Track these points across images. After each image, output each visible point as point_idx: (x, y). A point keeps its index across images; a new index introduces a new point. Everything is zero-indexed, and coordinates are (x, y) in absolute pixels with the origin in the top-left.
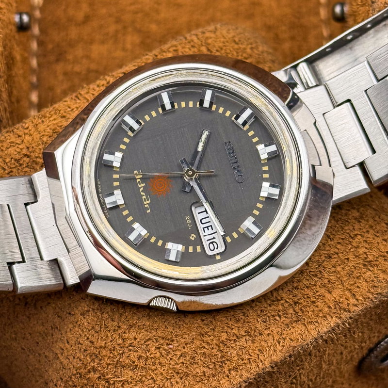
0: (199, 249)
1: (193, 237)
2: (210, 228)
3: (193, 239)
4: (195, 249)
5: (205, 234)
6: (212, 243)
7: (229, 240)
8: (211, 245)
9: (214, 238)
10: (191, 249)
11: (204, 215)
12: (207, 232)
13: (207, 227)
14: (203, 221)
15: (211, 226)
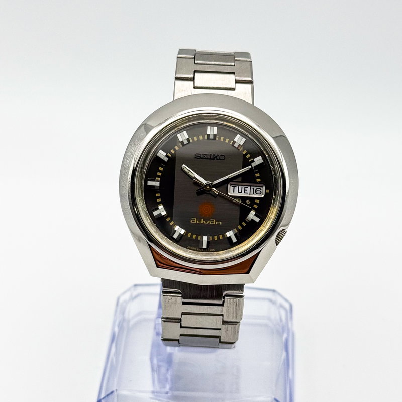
0: (257, 201)
1: (248, 202)
2: (246, 189)
3: (250, 202)
4: (256, 204)
5: (249, 193)
6: (256, 191)
7: (259, 180)
8: (257, 192)
9: (254, 189)
10: (256, 206)
11: (236, 189)
12: (248, 192)
13: (245, 190)
14: (240, 191)
15: (245, 188)
